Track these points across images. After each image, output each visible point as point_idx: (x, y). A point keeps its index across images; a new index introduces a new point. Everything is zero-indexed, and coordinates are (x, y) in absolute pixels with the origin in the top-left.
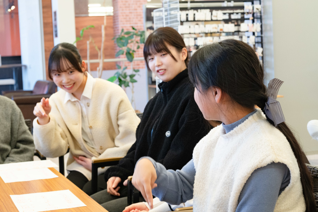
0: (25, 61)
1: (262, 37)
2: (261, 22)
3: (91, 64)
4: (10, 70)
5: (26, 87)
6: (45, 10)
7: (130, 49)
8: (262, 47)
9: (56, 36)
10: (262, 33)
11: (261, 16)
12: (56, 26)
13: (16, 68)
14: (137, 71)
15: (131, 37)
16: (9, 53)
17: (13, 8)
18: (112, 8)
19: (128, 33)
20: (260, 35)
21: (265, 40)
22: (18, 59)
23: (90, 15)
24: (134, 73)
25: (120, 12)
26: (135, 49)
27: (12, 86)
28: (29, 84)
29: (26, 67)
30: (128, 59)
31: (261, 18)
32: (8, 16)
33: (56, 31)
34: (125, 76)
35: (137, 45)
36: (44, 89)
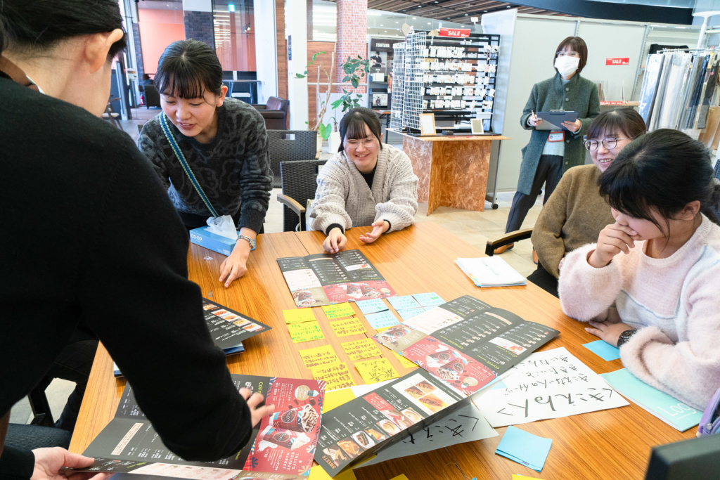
0: (259, 77)
1: (495, 79)
2: (497, 63)
3: (320, 86)
4: (247, 84)
5: (260, 102)
6: (279, 34)
7: (356, 76)
8: (494, 88)
9: (290, 59)
10: (496, 73)
11: (497, 57)
12: (290, 49)
13: (252, 83)
14: (360, 96)
15: (357, 65)
16: (246, 69)
17: (249, 29)
18: (336, 35)
19: (354, 61)
20: (494, 76)
21: (498, 82)
22: (253, 74)
23: (314, 39)
24: (358, 98)
25: (343, 40)
26: (360, 76)
27: (248, 98)
28: (263, 98)
29: (260, 82)
30: (354, 85)
31: (497, 60)
32: (245, 36)
33: (290, 55)
34: (350, 101)
35: (361, 73)
36: (278, 105)
